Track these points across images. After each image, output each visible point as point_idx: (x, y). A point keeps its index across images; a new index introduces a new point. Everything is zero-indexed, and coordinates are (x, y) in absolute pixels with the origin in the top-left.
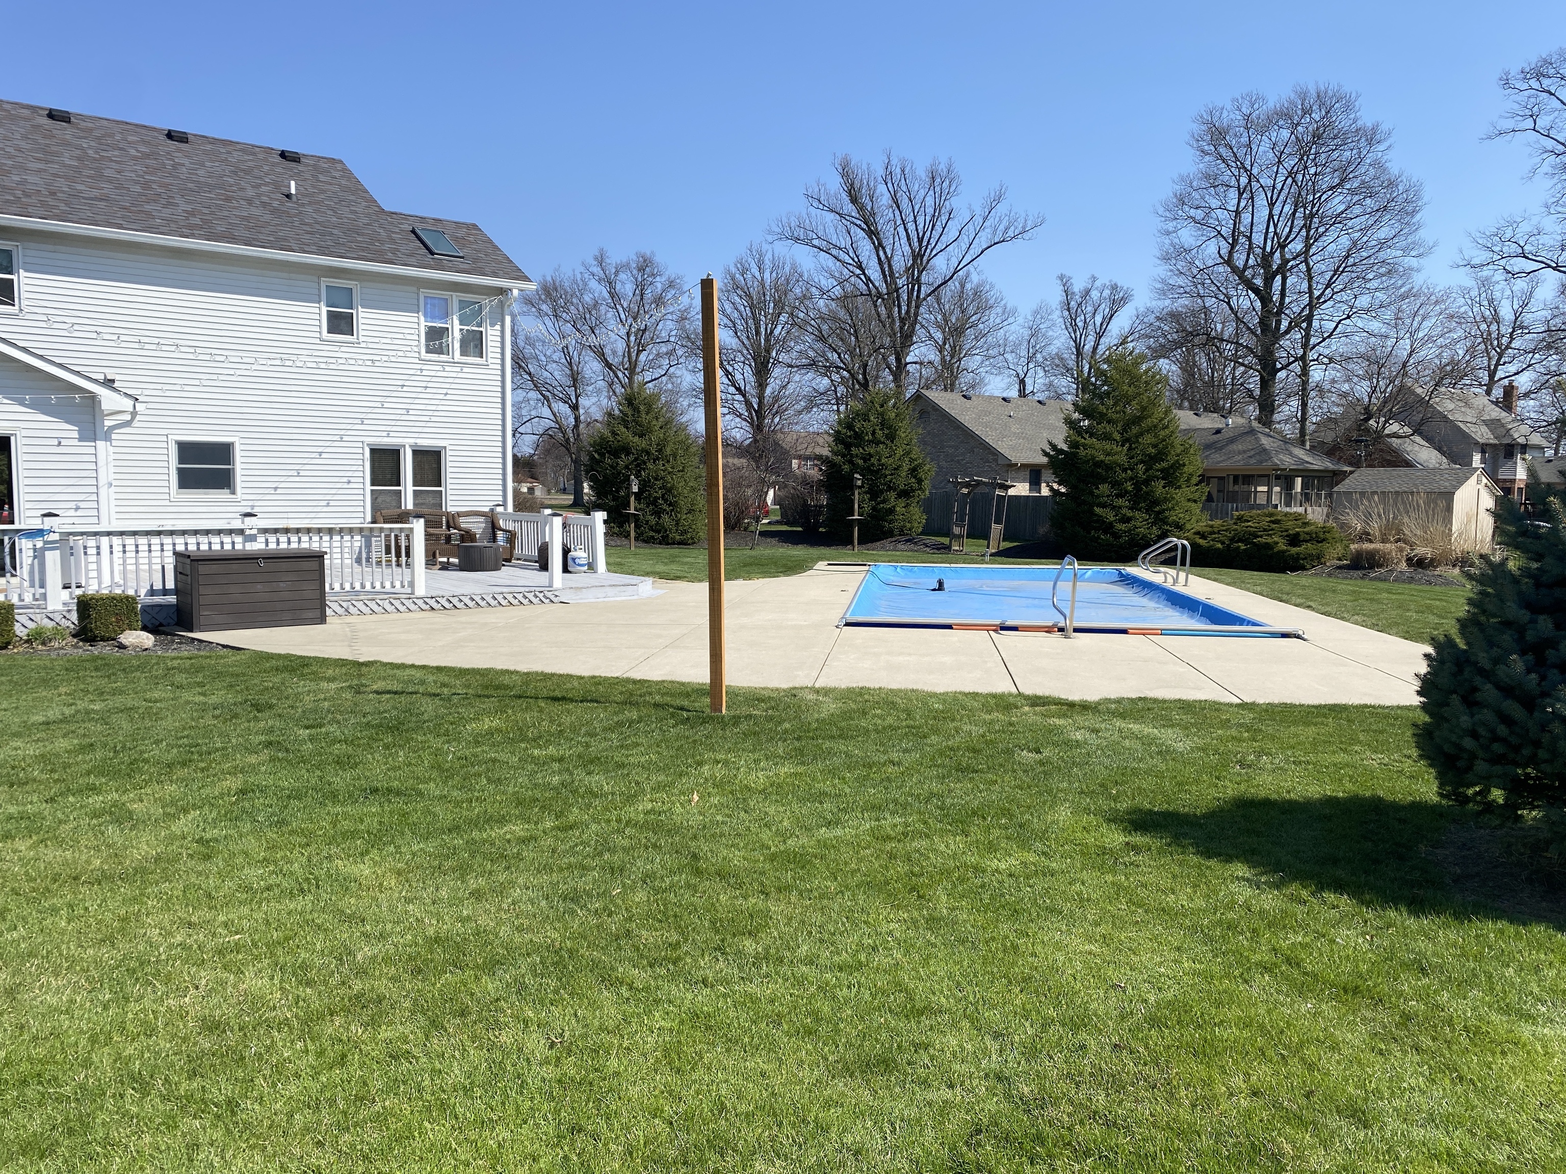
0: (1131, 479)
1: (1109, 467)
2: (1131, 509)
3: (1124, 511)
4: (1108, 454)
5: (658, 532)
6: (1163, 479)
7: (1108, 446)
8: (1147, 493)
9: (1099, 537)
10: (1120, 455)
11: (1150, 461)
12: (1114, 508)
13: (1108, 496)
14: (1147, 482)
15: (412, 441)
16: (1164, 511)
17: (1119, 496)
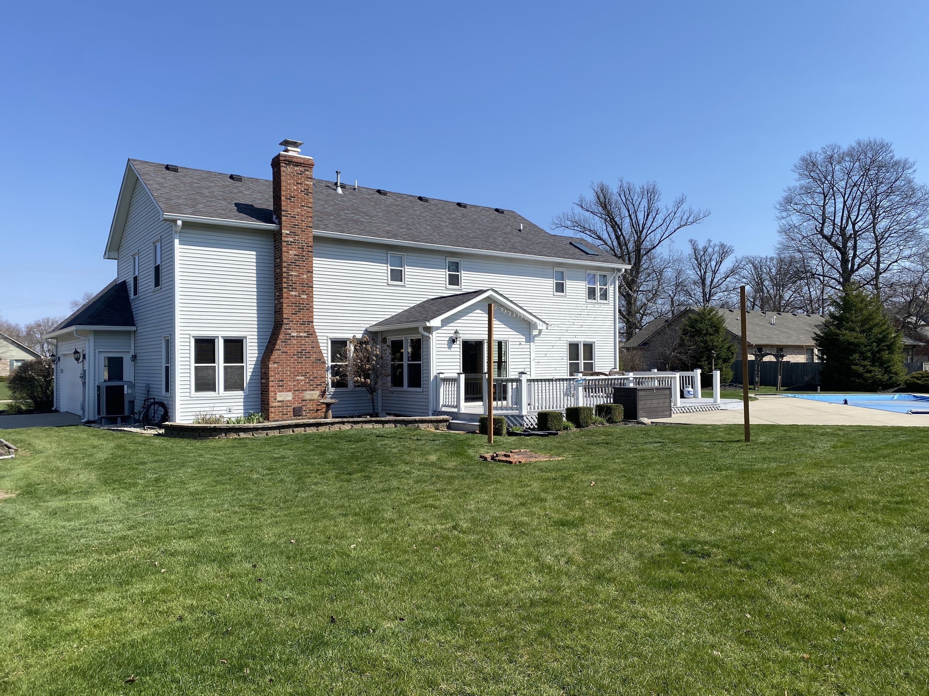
0: (869, 351)
1: (857, 345)
2: (871, 366)
3: (868, 367)
4: (855, 338)
6: (888, 350)
7: (855, 334)
8: (879, 358)
9: (855, 381)
10: (863, 339)
11: (880, 341)
12: (861, 366)
13: (858, 360)
14: (879, 352)
15: (583, 340)
16: (889, 367)
17: (864, 359)
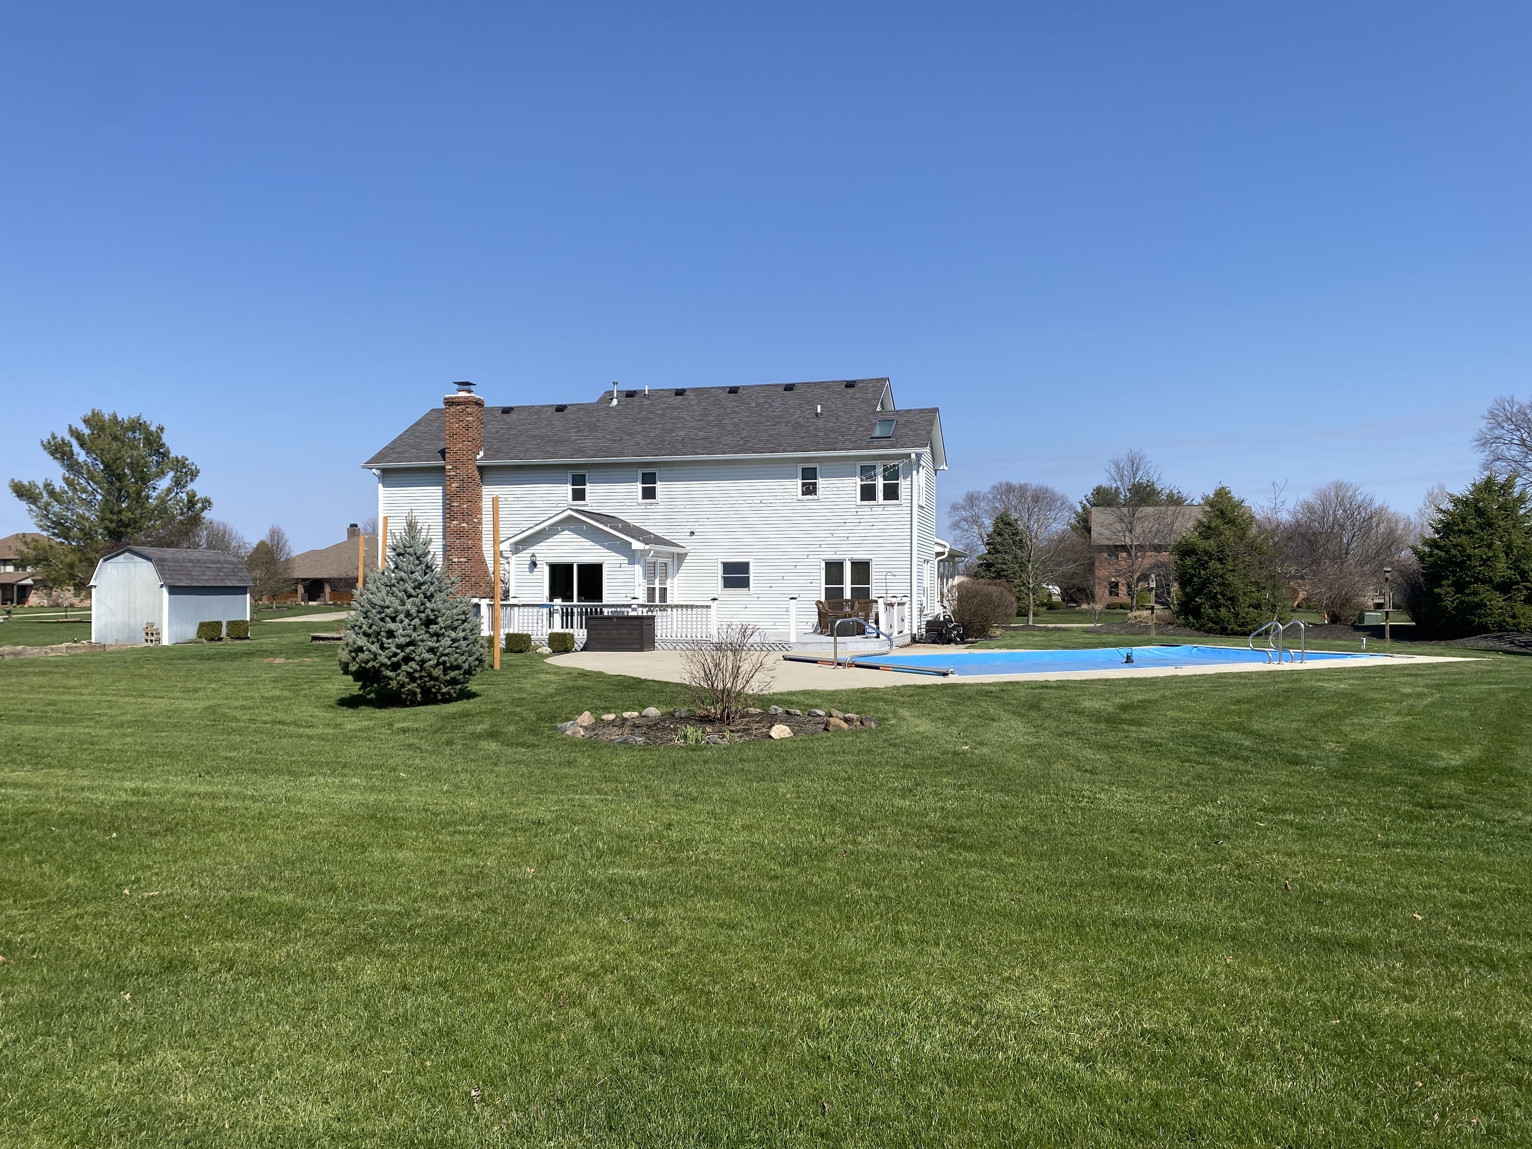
5: (1217, 623)
15: (850, 556)
